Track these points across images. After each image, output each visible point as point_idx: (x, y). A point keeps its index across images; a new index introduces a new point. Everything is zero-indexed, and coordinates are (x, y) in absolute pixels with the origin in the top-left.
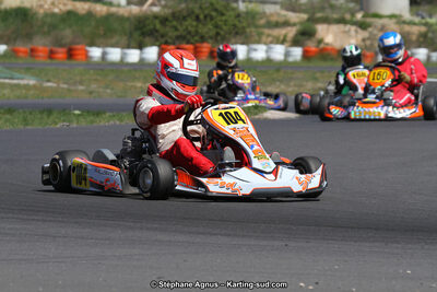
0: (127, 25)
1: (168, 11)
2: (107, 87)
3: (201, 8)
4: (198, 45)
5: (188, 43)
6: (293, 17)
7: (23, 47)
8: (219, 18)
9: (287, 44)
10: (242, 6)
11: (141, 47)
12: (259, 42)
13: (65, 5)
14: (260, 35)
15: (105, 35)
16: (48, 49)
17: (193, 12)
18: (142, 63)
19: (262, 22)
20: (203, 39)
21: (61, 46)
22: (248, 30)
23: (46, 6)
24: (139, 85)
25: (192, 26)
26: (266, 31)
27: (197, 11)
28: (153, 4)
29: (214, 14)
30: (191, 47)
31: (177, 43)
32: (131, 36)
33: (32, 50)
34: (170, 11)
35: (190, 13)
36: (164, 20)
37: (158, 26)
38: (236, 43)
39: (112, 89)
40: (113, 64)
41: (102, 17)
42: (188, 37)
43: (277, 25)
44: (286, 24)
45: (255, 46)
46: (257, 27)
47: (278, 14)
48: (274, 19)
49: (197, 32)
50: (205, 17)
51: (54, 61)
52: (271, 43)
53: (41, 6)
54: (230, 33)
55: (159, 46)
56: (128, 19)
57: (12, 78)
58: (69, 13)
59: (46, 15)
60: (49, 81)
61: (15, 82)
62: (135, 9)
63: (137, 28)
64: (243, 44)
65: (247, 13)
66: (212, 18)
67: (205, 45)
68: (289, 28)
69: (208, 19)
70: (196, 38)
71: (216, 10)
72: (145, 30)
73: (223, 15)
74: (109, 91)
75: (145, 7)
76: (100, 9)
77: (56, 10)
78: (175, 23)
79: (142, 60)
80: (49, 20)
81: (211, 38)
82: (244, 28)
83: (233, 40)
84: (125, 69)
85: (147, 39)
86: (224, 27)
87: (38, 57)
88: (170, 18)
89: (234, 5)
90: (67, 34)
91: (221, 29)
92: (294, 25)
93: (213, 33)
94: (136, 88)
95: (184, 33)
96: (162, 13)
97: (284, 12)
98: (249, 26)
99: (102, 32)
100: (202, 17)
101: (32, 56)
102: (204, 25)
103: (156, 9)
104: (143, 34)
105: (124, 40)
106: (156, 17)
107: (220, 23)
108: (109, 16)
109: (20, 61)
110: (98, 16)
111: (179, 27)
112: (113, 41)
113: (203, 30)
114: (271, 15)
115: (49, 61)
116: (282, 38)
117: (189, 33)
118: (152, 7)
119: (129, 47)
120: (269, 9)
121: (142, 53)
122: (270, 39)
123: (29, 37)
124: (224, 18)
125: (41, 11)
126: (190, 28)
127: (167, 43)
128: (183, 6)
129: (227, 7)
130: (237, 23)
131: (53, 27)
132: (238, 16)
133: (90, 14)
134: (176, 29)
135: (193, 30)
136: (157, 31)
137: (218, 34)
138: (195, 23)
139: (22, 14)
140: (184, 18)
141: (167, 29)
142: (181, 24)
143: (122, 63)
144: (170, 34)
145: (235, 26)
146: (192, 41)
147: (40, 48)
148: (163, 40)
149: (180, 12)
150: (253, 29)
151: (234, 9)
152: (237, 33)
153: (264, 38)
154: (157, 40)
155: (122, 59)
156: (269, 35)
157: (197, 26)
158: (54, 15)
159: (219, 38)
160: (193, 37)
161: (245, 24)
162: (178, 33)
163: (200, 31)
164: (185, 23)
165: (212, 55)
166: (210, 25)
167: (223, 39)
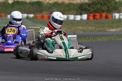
1: (90, 2)
2: (69, 29)
4: (101, 13)
5: (98, 13)
7: (39, 15)
8: (109, 4)
11: (81, 14)
15: (68, 11)
16: (48, 16)
17: (100, 2)
20: (103, 11)
22: (119, 8)
24: (80, 28)
25: (99, 7)
27: (101, 2)
29: (107, 2)
31: (94, 13)
32: (77, 11)
33: (43, 16)
34: (92, 2)
35: (99, 3)
36: (89, 5)
37: (87, 7)
38: (115, 13)
39: (71, 30)
40: (71, 21)
41: (67, 4)
42: (98, 11)
49: (101, 9)
50: (104, 4)
54: (113, 9)
55: (87, 14)
56: (76, 5)
57: (35, 26)
58: (56, 3)
59: (48, 4)
61: (36, 27)
62: (79, 1)
63: (80, 8)
64: (117, 13)
65: (119, 2)
66: (106, 4)
67: (104, 13)
69: (105, 5)
70: (101, 11)
72: (82, 8)
74: (70, 30)
76: (66, 1)
77: (51, 2)
78: (93, 6)
79: (81, 19)
80: (48, 5)
81: (106, 11)
82: (118, 7)
83: (114, 12)
84: (75, 22)
85: (83, 12)
86: (111, 7)
87: (45, 18)
88: (91, 4)
91: (110, 8)
93: (106, 9)
94: (79, 29)
95: (96, 9)
96: (88, 3)
98: (120, 6)
99: (67, 9)
100: (103, 4)
101: (42, 18)
104: (82, 10)
105: (75, 12)
106: (86, 4)
107: (109, 6)
108: (70, 4)
109: (38, 20)
110: (66, 4)
111: (95, 7)
112: (71, 12)
113: (103, 8)
115: (48, 20)
117: (98, 9)
118: (85, 1)
119: (77, 15)
121: (81, 17)
123: (41, 11)
124: (111, 4)
125: (46, 2)
126: (98, 8)
127: (90, 13)
130: (115, 5)
131: (50, 8)
132: (116, 3)
133: (63, 3)
134: (94, 8)
135: (99, 8)
136: (87, 9)
137: (108, 9)
138: (100, 6)
139: (39, 4)
140: (97, 4)
141: (90, 8)
142: (95, 6)
143: (74, 20)
144: (91, 10)
145: (114, 7)
146: (99, 12)
147: (45, 15)
148: (89, 12)
149: (95, 2)
150: (121, 8)
152: (115, 9)
154: (87, 12)
155: (74, 19)
157: (101, 7)
158: (50, 4)
159: (109, 11)
160: (100, 11)
161: (118, 6)
162: (94, 10)
163: (102, 8)
164: (97, 6)
165: (107, 17)
166: (106, 7)
167: (110, 11)
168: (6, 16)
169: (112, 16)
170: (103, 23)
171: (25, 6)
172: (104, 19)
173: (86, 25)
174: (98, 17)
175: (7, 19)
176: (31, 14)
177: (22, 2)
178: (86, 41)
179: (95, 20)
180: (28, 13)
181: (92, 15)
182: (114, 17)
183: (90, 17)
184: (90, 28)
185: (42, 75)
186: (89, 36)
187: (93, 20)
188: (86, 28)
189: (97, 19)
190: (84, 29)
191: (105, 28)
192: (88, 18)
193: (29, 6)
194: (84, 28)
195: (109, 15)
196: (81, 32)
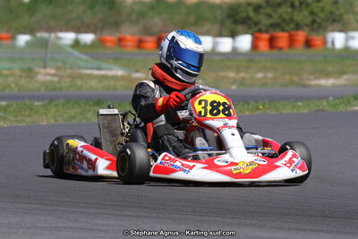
0: (219, 14)
4: (293, 33)
5: (283, 30)
7: (110, 36)
8: (315, 5)
11: (233, 35)
15: (196, 24)
16: (136, 38)
18: (235, 52)
20: (298, 27)
21: (150, 35)
22: (346, 17)
24: (232, 75)
25: (286, 13)
30: (285, 35)
31: (271, 31)
32: (222, 24)
33: (121, 40)
35: (285, 1)
36: (257, 8)
37: (251, 14)
38: (334, 31)
39: (204, 79)
41: (192, 5)
42: (283, 24)
45: (352, 34)
46: (355, 13)
49: (292, 20)
50: (301, 3)
51: (143, 51)
54: (327, 21)
55: (253, 35)
56: (220, 7)
57: (98, 69)
59: (134, 3)
60: (137, 71)
63: (229, 16)
64: (341, 31)
66: (308, 5)
67: (300, 33)
69: (304, 6)
70: (292, 26)
72: (237, 17)
78: (269, 10)
79: (234, 49)
80: (137, 8)
81: (307, 25)
82: (341, 15)
83: (330, 28)
85: (240, 28)
86: (321, 15)
87: (125, 46)
88: (264, 5)
90: (157, 22)
91: (318, 16)
93: (308, 21)
94: (227, 77)
95: (279, 21)
98: (347, 12)
99: (193, 20)
100: (297, 3)
101: (120, 45)
102: (300, 11)
104: (236, 22)
105: (216, 28)
106: (249, 4)
107: (316, 10)
108: (200, 3)
109: (108, 51)
110: (189, 4)
111: (273, 14)
112: (207, 27)
113: (298, 17)
115: (137, 51)
117: (284, 21)
119: (221, 35)
121: (234, 42)
123: (116, 25)
124: (321, 4)
126: (284, 16)
127: (260, 31)
130: (334, 9)
131: (142, 15)
132: (335, 2)
133: (180, 3)
135: (287, 17)
136: (250, 19)
137: (314, 21)
138: (289, 10)
140: (279, 5)
141: (261, 17)
142: (275, 11)
143: (214, 53)
144: (264, 22)
145: (332, 13)
146: (287, 28)
147: (129, 37)
150: (351, 16)
152: (334, 21)
154: (250, 28)
155: (213, 49)
157: (292, 13)
159: (315, 25)
160: (288, 24)
161: (342, 11)
162: (272, 21)
163: (295, 18)
164: (280, 11)
165: (308, 44)
166: (305, 13)
167: (320, 27)
168: (13, 38)
169: (325, 42)
170: (299, 62)
171: (70, 8)
172: (299, 49)
173: (248, 67)
174: (283, 42)
175: (14, 47)
176: (86, 32)
178: (247, 113)
179: (275, 52)
180: (78, 30)
181: (265, 36)
182: (329, 45)
183: (261, 44)
184: (260, 75)
186: (257, 99)
187: (269, 52)
188: (248, 76)
189: (280, 48)
190: (243, 79)
191: (305, 77)
192: (255, 46)
193: (81, 8)
194: (242, 75)
195: (317, 39)
196: (234, 87)
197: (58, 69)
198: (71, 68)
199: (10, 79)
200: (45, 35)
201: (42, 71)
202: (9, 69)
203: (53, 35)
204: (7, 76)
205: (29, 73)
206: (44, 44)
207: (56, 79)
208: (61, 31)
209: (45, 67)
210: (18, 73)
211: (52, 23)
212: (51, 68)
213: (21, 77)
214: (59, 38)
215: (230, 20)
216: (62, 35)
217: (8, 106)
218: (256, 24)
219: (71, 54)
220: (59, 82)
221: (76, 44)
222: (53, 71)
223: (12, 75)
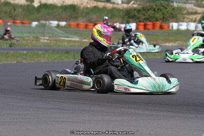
0: (121, 13)
1: (140, 7)
3: (156, 5)
4: (154, 22)
5: (150, 21)
6: (199, 10)
7: (73, 23)
8: (165, 10)
9: (196, 22)
10: (175, 5)
12: (183, 21)
13: (93, 3)
14: (184, 18)
15: (111, 18)
16: (85, 24)
17: (152, 7)
19: (185, 12)
20: (157, 20)
21: (91, 22)
22: (178, 16)
23: (84, 4)
26: (187, 16)
27: (154, 7)
28: (134, 4)
29: (162, 8)
30: (151, 23)
31: (145, 22)
32: (123, 17)
33: (78, 24)
34: (142, 7)
35: (151, 8)
36: (139, 11)
37: (136, 14)
38: (173, 22)
41: (110, 9)
42: (150, 19)
43: (192, 13)
44: (196, 13)
45: (181, 23)
46: (182, 14)
47: (192, 9)
48: (191, 11)
49: (154, 16)
50: (158, 9)
51: (87, 30)
52: (189, 22)
53: (82, 4)
54: (169, 17)
55: (136, 23)
56: (122, 10)
57: (68, 37)
58: (95, 7)
59: (84, 8)
60: (85, 39)
62: (125, 6)
63: (126, 15)
64: (176, 22)
65: (178, 8)
66: (161, 10)
67: (158, 22)
68: (198, 15)
70: (154, 19)
71: (163, 6)
72: (130, 15)
73: (166, 8)
75: (130, 5)
76: (109, 5)
77: (89, 6)
78: (144, 12)
80: (85, 10)
81: (160, 19)
82: (176, 15)
83: (171, 20)
85: (131, 20)
87: (80, 27)
88: (142, 10)
89: (172, 4)
90: (94, 17)
91: (166, 15)
92: (200, 14)
93: (161, 17)
95: (148, 17)
96: (138, 8)
97: (195, 8)
98: (178, 14)
100: (156, 9)
101: (77, 27)
102: (158, 13)
103: (135, 6)
104: (129, 17)
105: (120, 20)
106: (135, 9)
107: (165, 12)
108: (114, 9)
109: (72, 29)
110: (108, 9)
111: (146, 14)
112: (115, 20)
114: (189, 9)
115: (85, 30)
116: (194, 19)
117: (151, 17)
118: (133, 5)
119: (122, 23)
120: (188, 6)
122: (188, 20)
123: (76, 18)
124: (167, 10)
125: (82, 6)
127: (140, 21)
128: (148, 4)
129: (168, 5)
130: (173, 12)
131: (87, 14)
132: (174, 9)
133: (104, 8)
134: (145, 15)
135: (152, 15)
136: (135, 16)
137: (164, 17)
138: (153, 12)
139: (73, 8)
140: (148, 10)
141: (140, 15)
145: (172, 14)
147: (82, 23)
148: (138, 20)
149: (147, 7)
150: (180, 15)
151: (172, 6)
152: (173, 17)
153: (185, 20)
154: (136, 20)
156: (188, 18)
157: (154, 14)
158: (88, 8)
159: (164, 19)
160: (152, 19)
161: (177, 13)
162: (145, 17)
163: (156, 16)
164: (149, 12)
165: (161, 27)
166: (160, 13)
167: (167, 20)
168: (30, 23)
169: (169, 27)
170: (157, 35)
171: (55, 10)
172: (157, 29)
174: (150, 27)
175: (31, 27)
176: (62, 21)
177: (51, 5)
179: (147, 31)
180: (59, 20)
181: (142, 24)
182: (171, 28)
183: (140, 27)
185: (75, 102)
187: (144, 31)
189: (149, 29)
191: (159, 42)
192: (137, 28)
193: (60, 10)
195: (165, 25)
197: (50, 37)
198: (56, 37)
199: (28, 41)
200: (44, 22)
201: (43, 38)
202: (28, 37)
203: (48, 22)
204: (27, 40)
205: (37, 39)
206: (44, 26)
207: (49, 41)
208: (51, 20)
209: (44, 36)
210: (32, 38)
211: (47, 17)
212: (47, 36)
213: (33, 40)
214: (51, 24)
215: (127, 17)
216: (52, 22)
217: (27, 53)
218: (138, 18)
219: (56, 31)
220: (50, 43)
221: (58, 26)
222: (47, 38)
223: (29, 39)
